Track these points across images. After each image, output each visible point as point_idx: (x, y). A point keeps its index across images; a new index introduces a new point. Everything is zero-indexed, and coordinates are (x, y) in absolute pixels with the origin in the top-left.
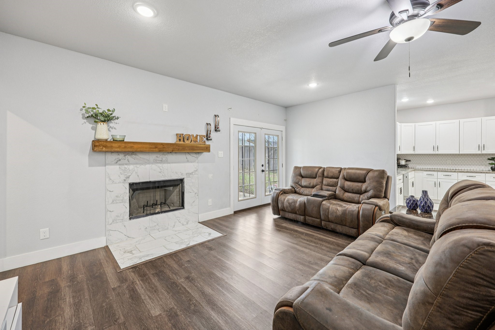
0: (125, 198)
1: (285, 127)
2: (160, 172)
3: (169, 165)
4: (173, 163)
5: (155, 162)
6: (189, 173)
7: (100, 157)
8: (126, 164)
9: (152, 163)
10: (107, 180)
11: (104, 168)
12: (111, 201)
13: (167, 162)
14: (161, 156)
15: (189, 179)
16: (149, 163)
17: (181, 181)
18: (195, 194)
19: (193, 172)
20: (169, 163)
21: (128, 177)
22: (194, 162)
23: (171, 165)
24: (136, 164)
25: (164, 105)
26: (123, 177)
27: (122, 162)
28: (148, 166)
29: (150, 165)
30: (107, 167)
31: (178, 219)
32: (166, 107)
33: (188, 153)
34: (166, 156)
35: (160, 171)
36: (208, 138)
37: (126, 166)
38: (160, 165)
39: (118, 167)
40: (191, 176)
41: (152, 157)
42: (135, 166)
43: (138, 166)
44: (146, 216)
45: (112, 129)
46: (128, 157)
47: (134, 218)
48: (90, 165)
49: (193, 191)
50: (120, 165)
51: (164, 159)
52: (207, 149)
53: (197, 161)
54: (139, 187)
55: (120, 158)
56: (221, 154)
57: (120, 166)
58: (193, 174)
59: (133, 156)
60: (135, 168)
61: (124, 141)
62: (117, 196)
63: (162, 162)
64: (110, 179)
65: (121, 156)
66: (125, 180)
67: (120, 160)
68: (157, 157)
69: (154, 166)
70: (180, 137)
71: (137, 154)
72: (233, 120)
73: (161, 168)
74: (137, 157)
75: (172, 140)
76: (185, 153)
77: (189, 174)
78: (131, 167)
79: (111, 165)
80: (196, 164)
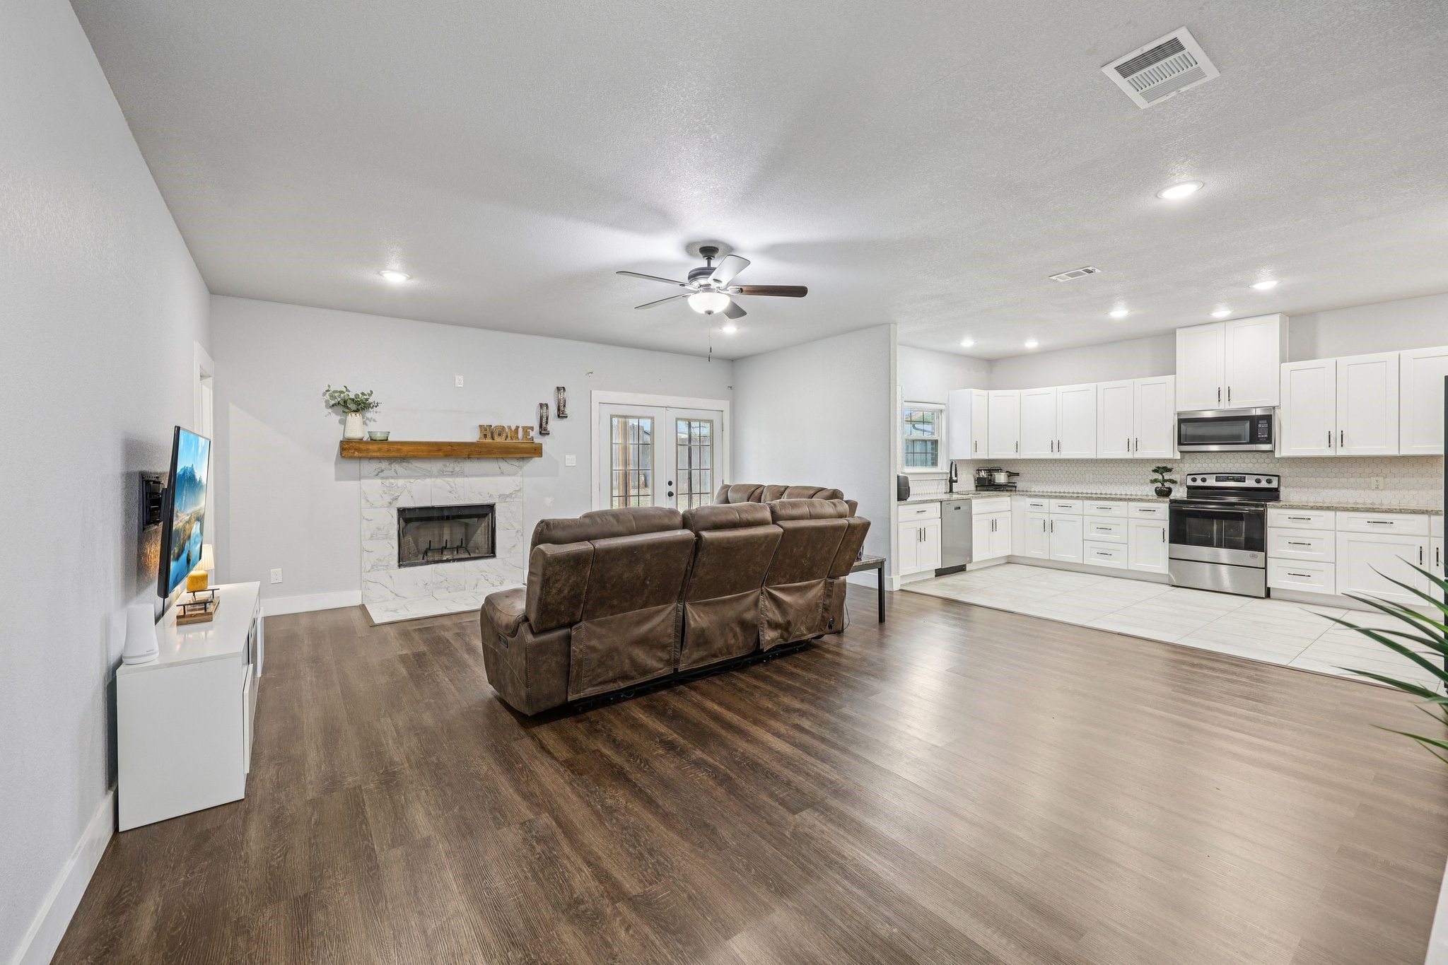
0: (391, 532)
1: (729, 402)
2: (450, 492)
3: (467, 479)
4: (473, 476)
5: (442, 474)
6: (504, 495)
7: (352, 466)
8: (392, 478)
9: (436, 477)
10: (363, 501)
11: (357, 482)
12: (370, 536)
13: (462, 474)
14: (452, 465)
15: (504, 504)
16: (431, 476)
17: (491, 508)
18: (517, 532)
19: (512, 494)
20: (467, 476)
21: (396, 499)
22: (515, 474)
23: (471, 479)
24: (409, 477)
25: (457, 377)
26: (387, 499)
27: (386, 473)
28: (428, 481)
29: (433, 479)
30: (362, 481)
31: (484, 574)
32: (459, 381)
33: (503, 458)
34: (462, 464)
35: (449, 489)
36: (543, 431)
37: (392, 481)
38: (450, 479)
39: (379, 481)
40: (508, 500)
41: (436, 466)
42: (406, 480)
43: (412, 481)
44: (425, 564)
45: (370, 421)
46: (396, 466)
47: (405, 566)
48: (337, 479)
49: (512, 526)
50: (382, 478)
51: (457, 469)
52: (537, 451)
53: (520, 473)
54: (414, 516)
55: (383, 468)
56: (571, 460)
57: (383, 481)
58: (513, 496)
59: (404, 464)
60: (408, 484)
61: (387, 440)
62: (378, 529)
63: (453, 474)
64: (368, 501)
65: (384, 465)
66: (390, 503)
67: (383, 471)
68: (445, 466)
69: (439, 481)
70: (486, 431)
71: (411, 461)
72: (598, 395)
73: (453, 485)
74: (410, 466)
75: (472, 436)
76: (497, 458)
77: (504, 497)
78: (401, 482)
79: (368, 478)
80: (518, 479)
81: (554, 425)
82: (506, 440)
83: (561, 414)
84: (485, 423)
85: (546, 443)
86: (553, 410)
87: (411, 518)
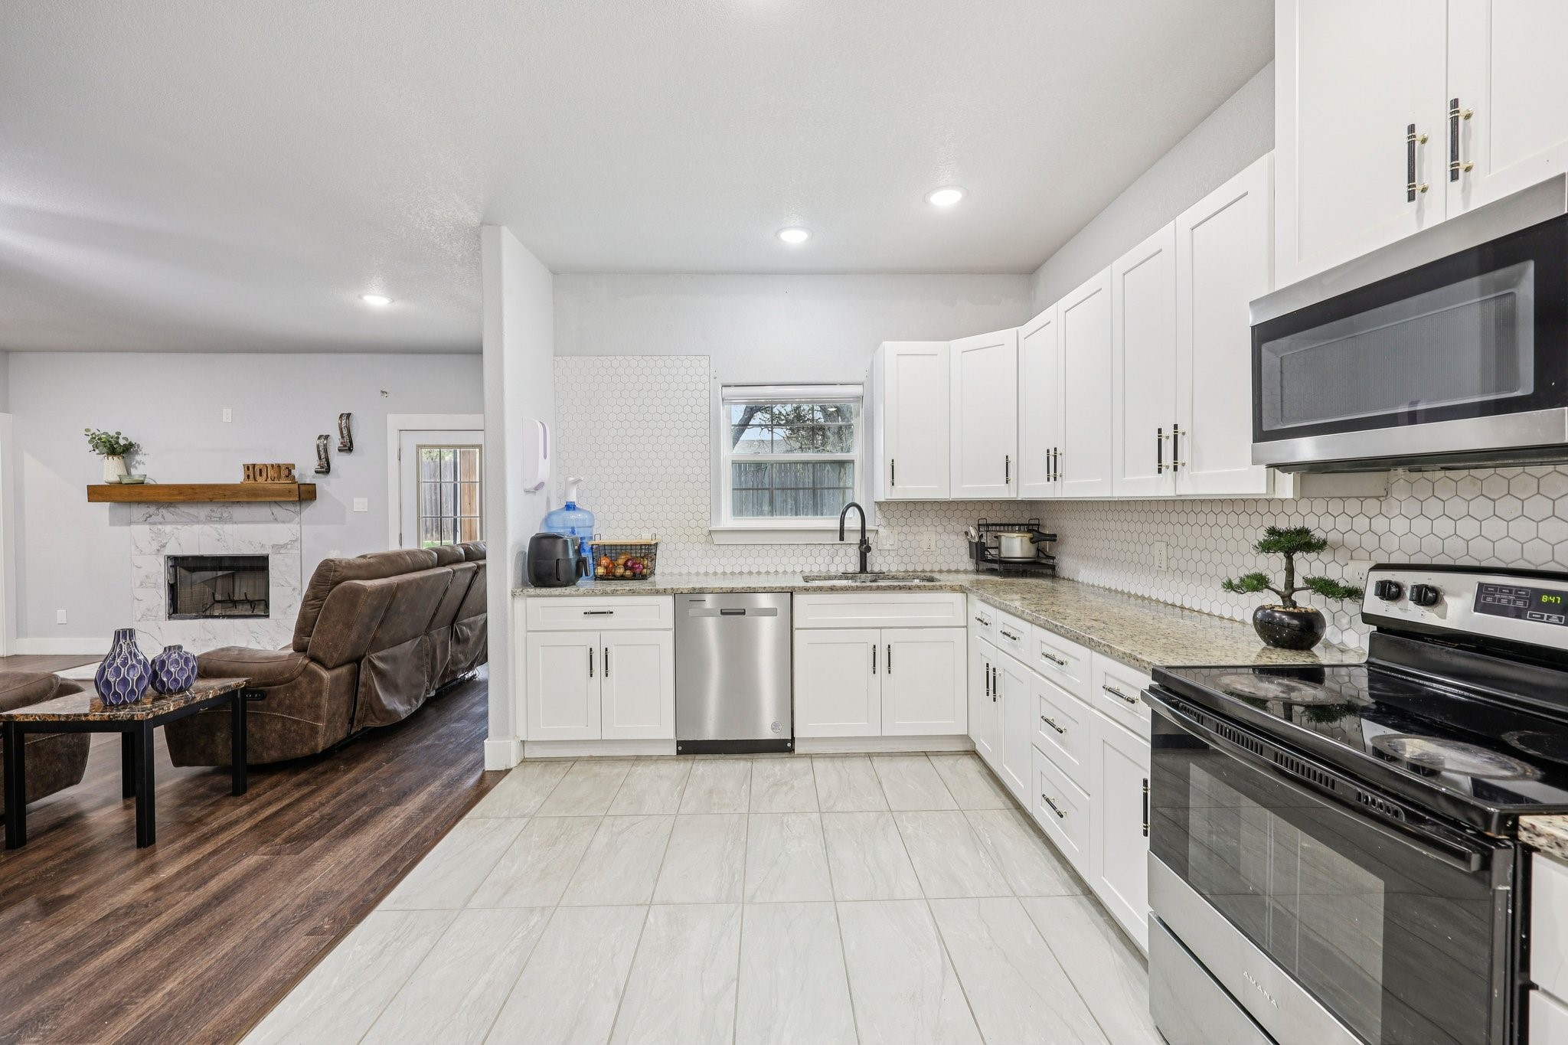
0: (159, 581)
2: (219, 540)
3: (235, 526)
4: (242, 522)
5: (209, 520)
6: (277, 545)
7: (124, 511)
8: (160, 523)
9: (204, 523)
10: (133, 548)
11: (127, 528)
12: (139, 584)
13: (231, 520)
14: (219, 510)
15: (279, 556)
16: (198, 522)
17: (265, 559)
18: (294, 589)
19: (287, 544)
20: (236, 523)
21: (163, 545)
22: (290, 521)
23: (240, 526)
24: (177, 523)
25: (224, 410)
26: (155, 546)
27: (154, 518)
28: (196, 528)
29: (201, 526)
30: (132, 526)
31: (255, 635)
32: (227, 414)
33: (276, 502)
34: (230, 509)
35: (218, 537)
36: (325, 469)
37: (160, 527)
38: (218, 526)
39: (147, 527)
40: (282, 551)
41: (202, 511)
42: (174, 526)
43: (179, 527)
44: (194, 618)
45: (139, 464)
46: (163, 511)
47: (175, 619)
48: (112, 524)
49: (287, 582)
50: (150, 524)
51: (225, 515)
52: (307, 494)
53: (297, 519)
55: (151, 513)
56: (361, 503)
57: (152, 526)
58: (289, 546)
59: (171, 509)
60: (175, 530)
61: (143, 483)
62: (147, 577)
63: (221, 520)
64: (138, 548)
65: (152, 510)
66: (158, 550)
67: (151, 516)
68: (213, 511)
69: (207, 528)
70: (252, 470)
71: (178, 506)
72: (394, 421)
73: (222, 533)
74: (177, 510)
76: (269, 502)
77: (277, 547)
78: (168, 528)
79: (137, 523)
80: (294, 527)
81: (337, 460)
82: (266, 480)
83: (348, 447)
84: (250, 461)
85: (321, 482)
86: (336, 441)
87: (182, 565)
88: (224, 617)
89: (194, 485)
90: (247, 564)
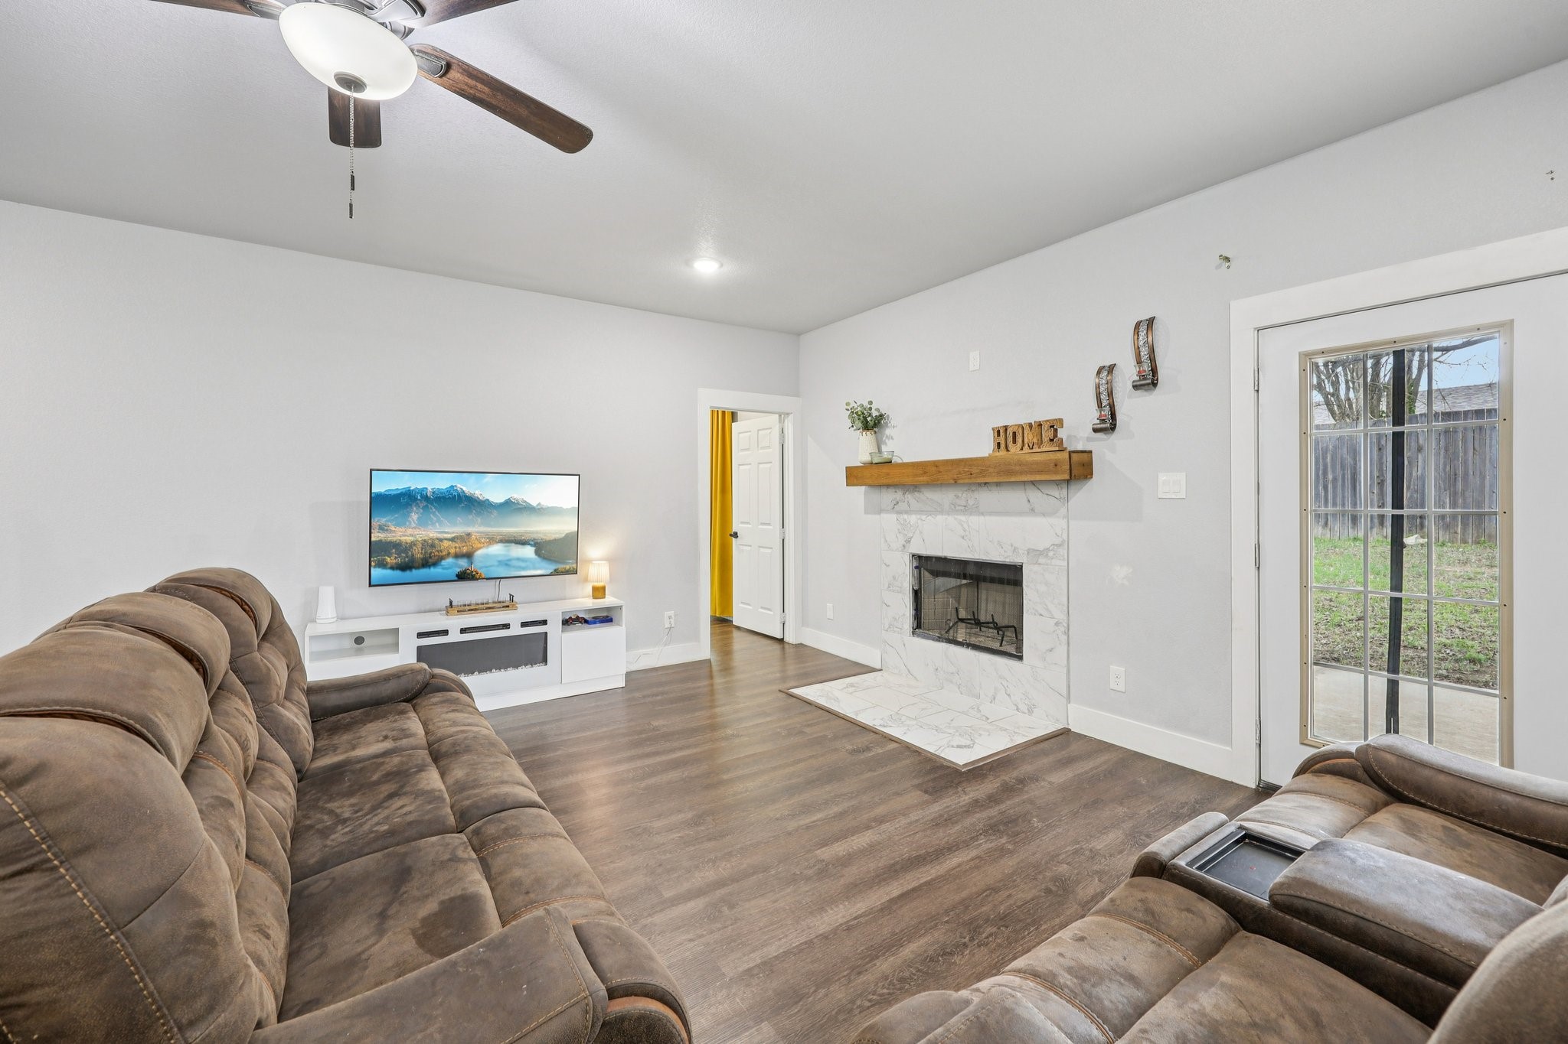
0: (905, 585)
2: (963, 538)
3: (982, 518)
4: (991, 513)
5: (954, 509)
6: (1034, 550)
7: (875, 497)
8: (906, 512)
9: (948, 513)
10: (883, 541)
11: (877, 516)
12: (887, 586)
13: (976, 511)
14: (964, 495)
15: (1036, 568)
16: (942, 512)
17: (1017, 569)
18: (1057, 624)
19: (1048, 549)
20: (983, 514)
21: (908, 541)
22: (1053, 513)
23: (988, 518)
24: (920, 512)
25: (972, 354)
26: (901, 540)
27: (902, 506)
28: (940, 518)
29: (945, 517)
30: (882, 515)
31: (1006, 684)
32: (974, 359)
33: (1033, 483)
34: (976, 495)
35: (963, 533)
36: (1108, 424)
37: (905, 516)
38: (963, 518)
39: (894, 516)
40: (1042, 560)
41: (945, 497)
42: (918, 517)
43: (924, 517)
44: (937, 640)
46: (909, 497)
47: (918, 636)
48: (867, 512)
49: (1047, 610)
50: (899, 513)
51: (971, 502)
53: (1063, 511)
55: (898, 499)
56: (1171, 483)
57: (899, 516)
58: (1051, 554)
59: (916, 493)
60: (919, 521)
61: (891, 462)
62: (894, 578)
63: (966, 510)
64: (887, 541)
65: (898, 495)
66: (904, 547)
67: (898, 503)
68: (957, 497)
69: (951, 520)
71: (923, 490)
73: (967, 528)
74: (922, 496)
75: (982, 447)
76: (1024, 483)
77: (1036, 554)
78: (913, 518)
79: (887, 512)
80: (1059, 523)
81: (1130, 405)
82: (1022, 449)
83: (1149, 380)
84: (1000, 423)
85: (1103, 449)
86: (1128, 372)
87: (928, 566)
88: (969, 645)
89: (939, 461)
90: (995, 574)
